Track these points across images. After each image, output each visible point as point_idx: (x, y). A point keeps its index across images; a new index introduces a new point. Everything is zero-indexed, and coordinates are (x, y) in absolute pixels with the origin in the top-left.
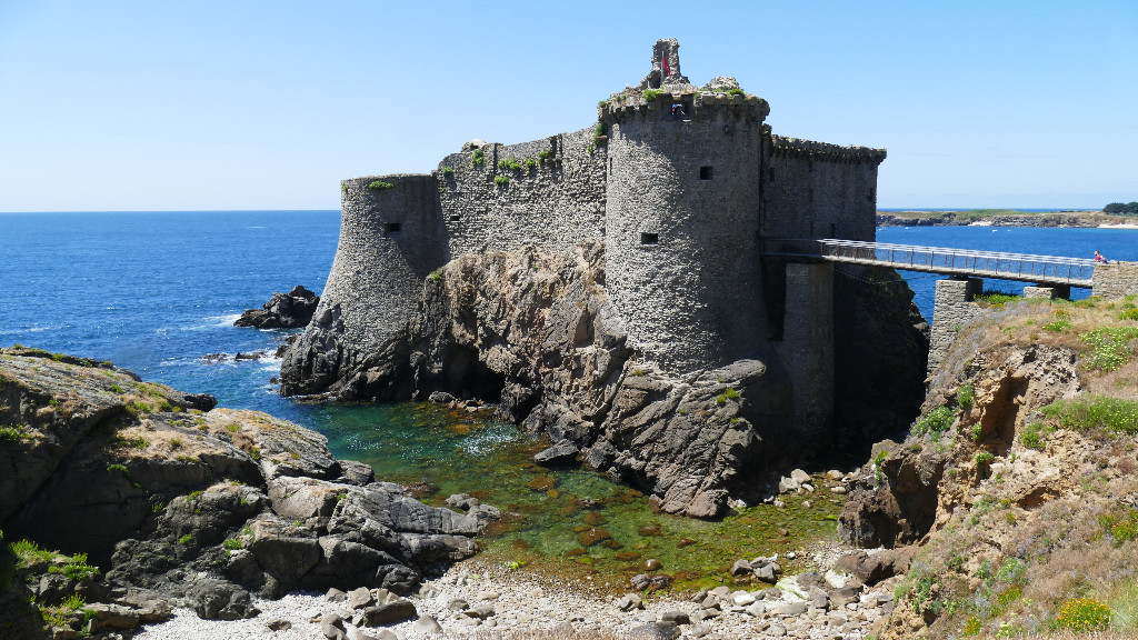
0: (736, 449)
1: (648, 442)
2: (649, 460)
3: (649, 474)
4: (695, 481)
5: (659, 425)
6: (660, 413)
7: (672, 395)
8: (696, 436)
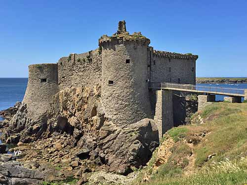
0: (134, 150)
1: (107, 148)
2: (107, 154)
3: (106, 159)
4: (120, 161)
5: (111, 142)
6: (112, 138)
7: (116, 132)
8: (122, 146)
